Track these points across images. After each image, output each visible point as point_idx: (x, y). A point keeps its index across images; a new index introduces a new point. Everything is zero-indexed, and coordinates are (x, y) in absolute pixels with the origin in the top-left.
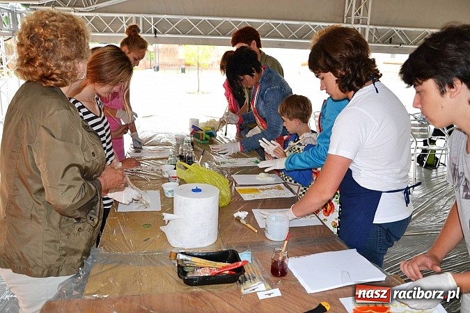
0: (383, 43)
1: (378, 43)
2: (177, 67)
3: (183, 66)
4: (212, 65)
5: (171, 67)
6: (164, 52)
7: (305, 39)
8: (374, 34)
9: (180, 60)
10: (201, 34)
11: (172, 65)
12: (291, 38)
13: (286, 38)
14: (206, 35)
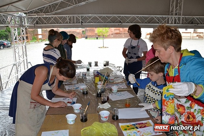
0: (189, 24)
1: (186, 24)
2: (95, 37)
3: (97, 36)
4: (109, 35)
5: (93, 37)
6: (89, 31)
7: (151, 23)
8: (184, 20)
9: (96, 34)
10: (103, 23)
11: (93, 36)
12: (145, 23)
13: (143, 23)
14: (105, 23)
